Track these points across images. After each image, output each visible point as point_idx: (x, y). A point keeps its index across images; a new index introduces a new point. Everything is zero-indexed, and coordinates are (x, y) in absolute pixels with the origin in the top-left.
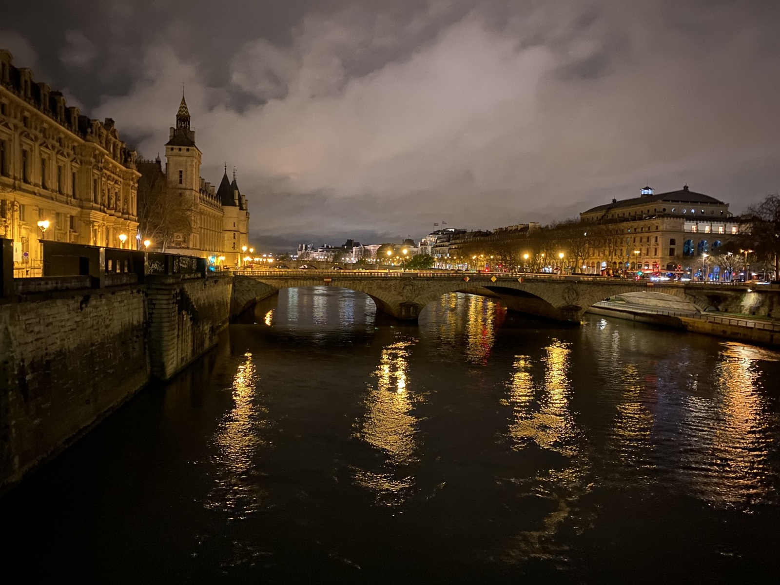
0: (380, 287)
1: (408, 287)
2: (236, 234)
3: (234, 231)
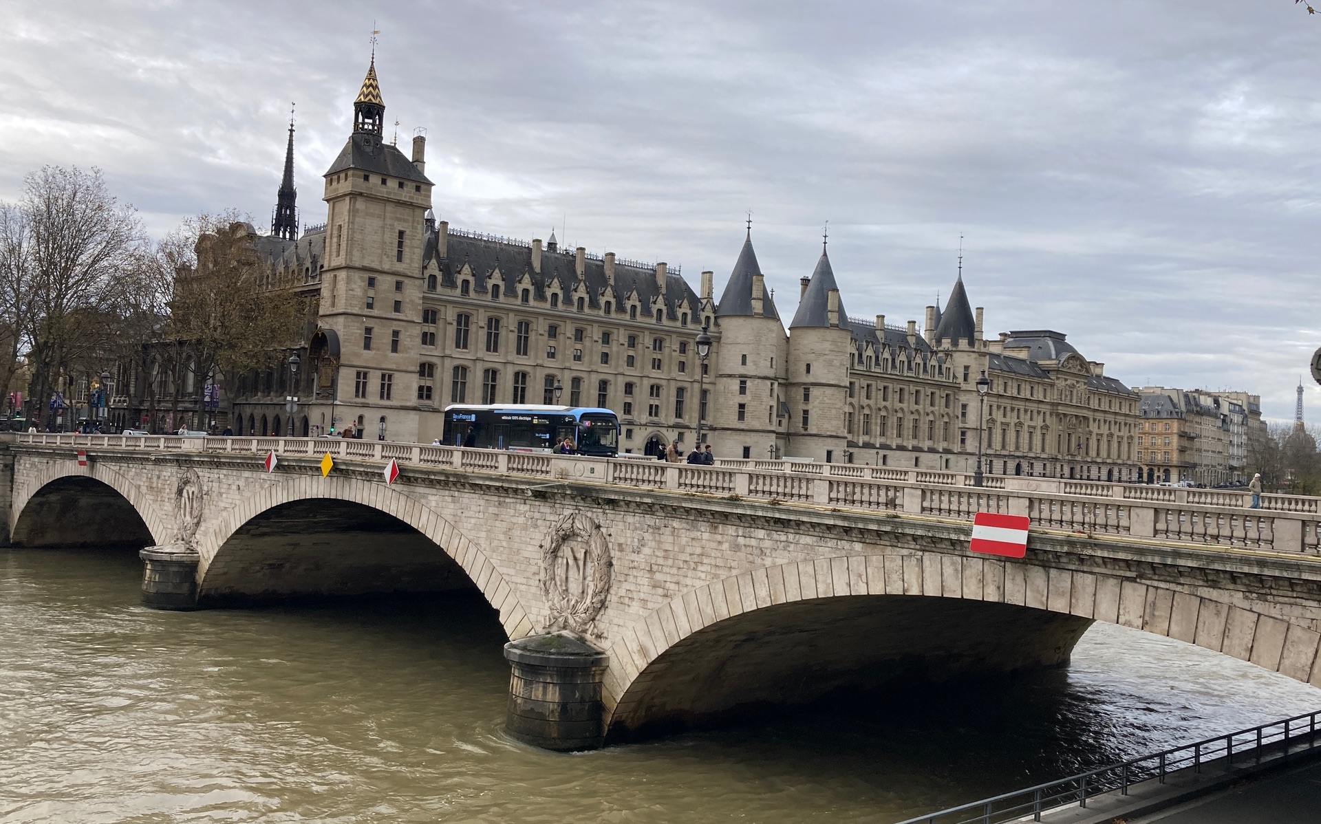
2: (749, 384)
3: (741, 376)
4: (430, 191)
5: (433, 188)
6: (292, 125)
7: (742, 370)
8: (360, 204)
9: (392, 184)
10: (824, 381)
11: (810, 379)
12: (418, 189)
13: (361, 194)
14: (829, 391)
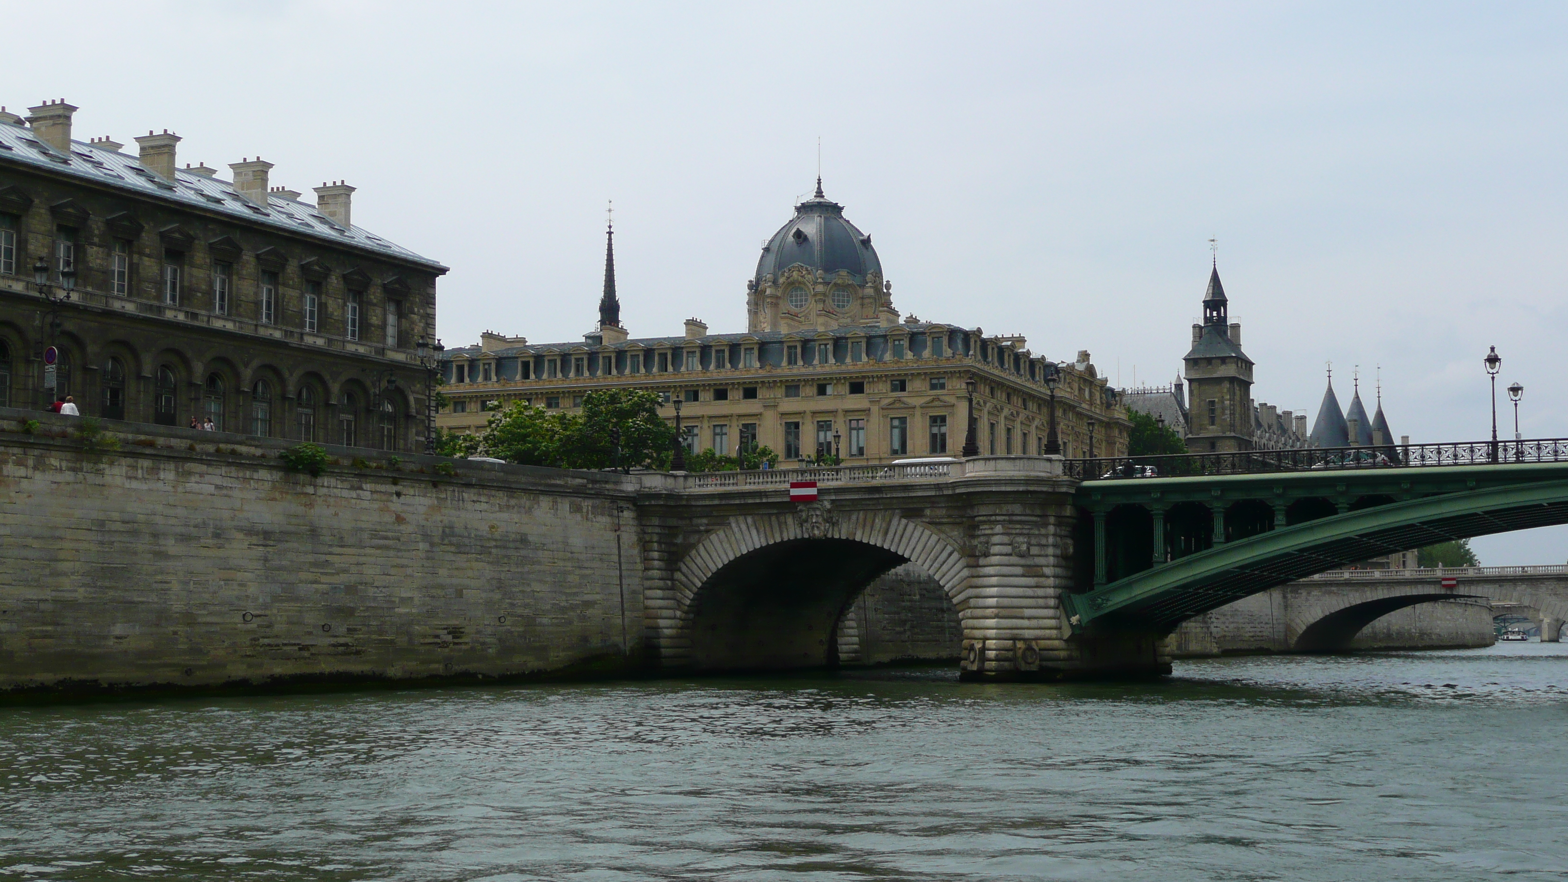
4: (1251, 368)
5: (1253, 366)
6: (610, 227)
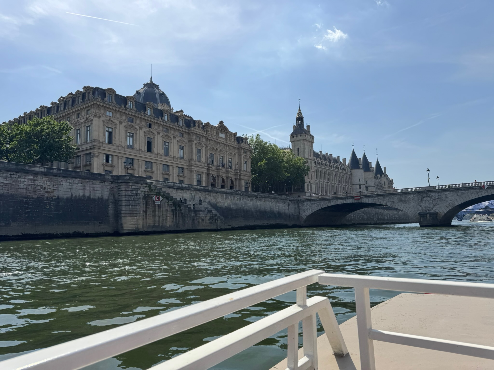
0: (401, 201)
1: (425, 199)
2: (361, 186)
3: (359, 184)
4: (314, 139)
5: (314, 138)
7: (359, 183)
8: (306, 143)
9: (309, 137)
10: (371, 185)
11: (367, 185)
12: (312, 138)
13: (305, 140)
14: (373, 188)
